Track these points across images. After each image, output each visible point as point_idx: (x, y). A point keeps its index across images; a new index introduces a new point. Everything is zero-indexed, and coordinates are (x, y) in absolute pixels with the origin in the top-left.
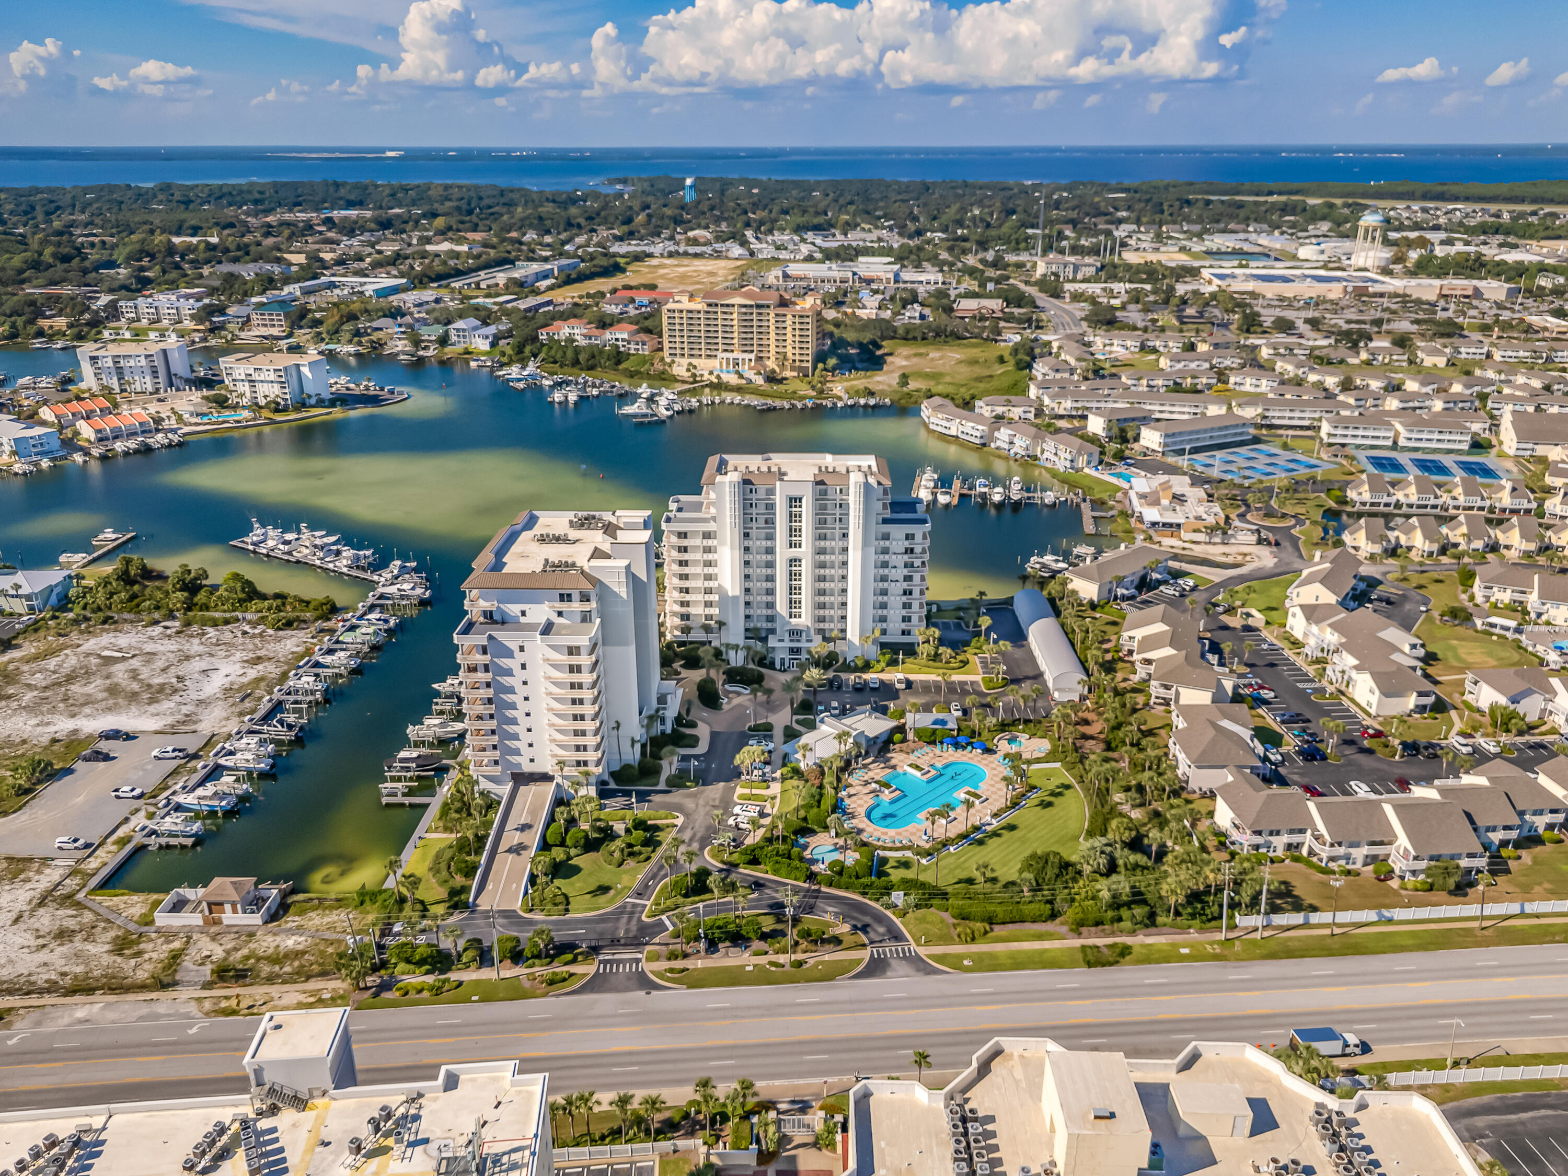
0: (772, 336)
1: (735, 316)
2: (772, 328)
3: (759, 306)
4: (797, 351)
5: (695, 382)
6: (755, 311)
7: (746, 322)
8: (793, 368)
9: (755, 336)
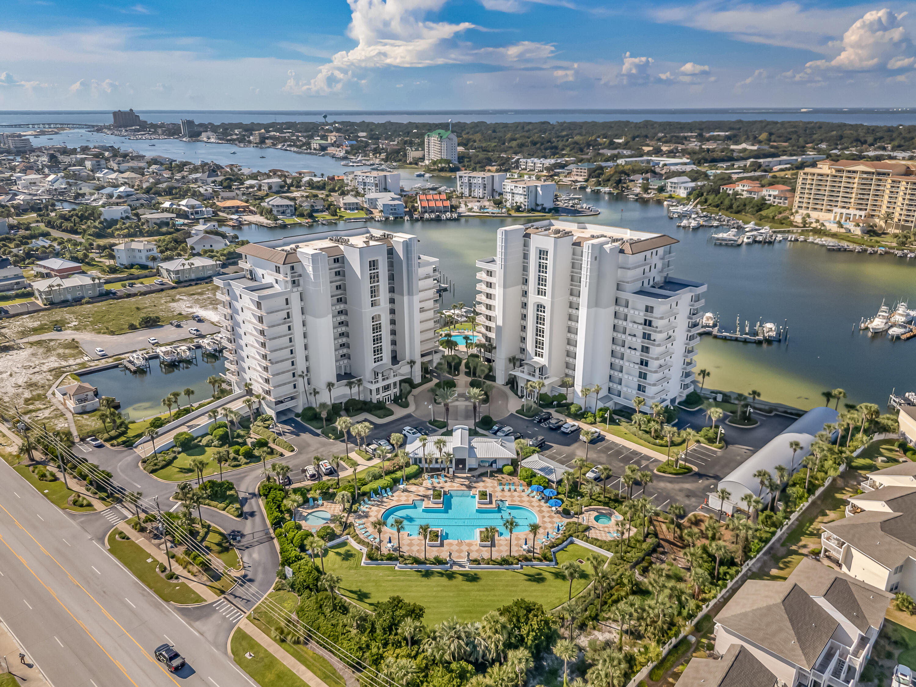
0: (886, 198)
1: (856, 180)
2: (887, 191)
3: (879, 174)
4: (904, 212)
5: (804, 226)
6: (874, 177)
7: (865, 186)
8: (897, 227)
9: (870, 197)
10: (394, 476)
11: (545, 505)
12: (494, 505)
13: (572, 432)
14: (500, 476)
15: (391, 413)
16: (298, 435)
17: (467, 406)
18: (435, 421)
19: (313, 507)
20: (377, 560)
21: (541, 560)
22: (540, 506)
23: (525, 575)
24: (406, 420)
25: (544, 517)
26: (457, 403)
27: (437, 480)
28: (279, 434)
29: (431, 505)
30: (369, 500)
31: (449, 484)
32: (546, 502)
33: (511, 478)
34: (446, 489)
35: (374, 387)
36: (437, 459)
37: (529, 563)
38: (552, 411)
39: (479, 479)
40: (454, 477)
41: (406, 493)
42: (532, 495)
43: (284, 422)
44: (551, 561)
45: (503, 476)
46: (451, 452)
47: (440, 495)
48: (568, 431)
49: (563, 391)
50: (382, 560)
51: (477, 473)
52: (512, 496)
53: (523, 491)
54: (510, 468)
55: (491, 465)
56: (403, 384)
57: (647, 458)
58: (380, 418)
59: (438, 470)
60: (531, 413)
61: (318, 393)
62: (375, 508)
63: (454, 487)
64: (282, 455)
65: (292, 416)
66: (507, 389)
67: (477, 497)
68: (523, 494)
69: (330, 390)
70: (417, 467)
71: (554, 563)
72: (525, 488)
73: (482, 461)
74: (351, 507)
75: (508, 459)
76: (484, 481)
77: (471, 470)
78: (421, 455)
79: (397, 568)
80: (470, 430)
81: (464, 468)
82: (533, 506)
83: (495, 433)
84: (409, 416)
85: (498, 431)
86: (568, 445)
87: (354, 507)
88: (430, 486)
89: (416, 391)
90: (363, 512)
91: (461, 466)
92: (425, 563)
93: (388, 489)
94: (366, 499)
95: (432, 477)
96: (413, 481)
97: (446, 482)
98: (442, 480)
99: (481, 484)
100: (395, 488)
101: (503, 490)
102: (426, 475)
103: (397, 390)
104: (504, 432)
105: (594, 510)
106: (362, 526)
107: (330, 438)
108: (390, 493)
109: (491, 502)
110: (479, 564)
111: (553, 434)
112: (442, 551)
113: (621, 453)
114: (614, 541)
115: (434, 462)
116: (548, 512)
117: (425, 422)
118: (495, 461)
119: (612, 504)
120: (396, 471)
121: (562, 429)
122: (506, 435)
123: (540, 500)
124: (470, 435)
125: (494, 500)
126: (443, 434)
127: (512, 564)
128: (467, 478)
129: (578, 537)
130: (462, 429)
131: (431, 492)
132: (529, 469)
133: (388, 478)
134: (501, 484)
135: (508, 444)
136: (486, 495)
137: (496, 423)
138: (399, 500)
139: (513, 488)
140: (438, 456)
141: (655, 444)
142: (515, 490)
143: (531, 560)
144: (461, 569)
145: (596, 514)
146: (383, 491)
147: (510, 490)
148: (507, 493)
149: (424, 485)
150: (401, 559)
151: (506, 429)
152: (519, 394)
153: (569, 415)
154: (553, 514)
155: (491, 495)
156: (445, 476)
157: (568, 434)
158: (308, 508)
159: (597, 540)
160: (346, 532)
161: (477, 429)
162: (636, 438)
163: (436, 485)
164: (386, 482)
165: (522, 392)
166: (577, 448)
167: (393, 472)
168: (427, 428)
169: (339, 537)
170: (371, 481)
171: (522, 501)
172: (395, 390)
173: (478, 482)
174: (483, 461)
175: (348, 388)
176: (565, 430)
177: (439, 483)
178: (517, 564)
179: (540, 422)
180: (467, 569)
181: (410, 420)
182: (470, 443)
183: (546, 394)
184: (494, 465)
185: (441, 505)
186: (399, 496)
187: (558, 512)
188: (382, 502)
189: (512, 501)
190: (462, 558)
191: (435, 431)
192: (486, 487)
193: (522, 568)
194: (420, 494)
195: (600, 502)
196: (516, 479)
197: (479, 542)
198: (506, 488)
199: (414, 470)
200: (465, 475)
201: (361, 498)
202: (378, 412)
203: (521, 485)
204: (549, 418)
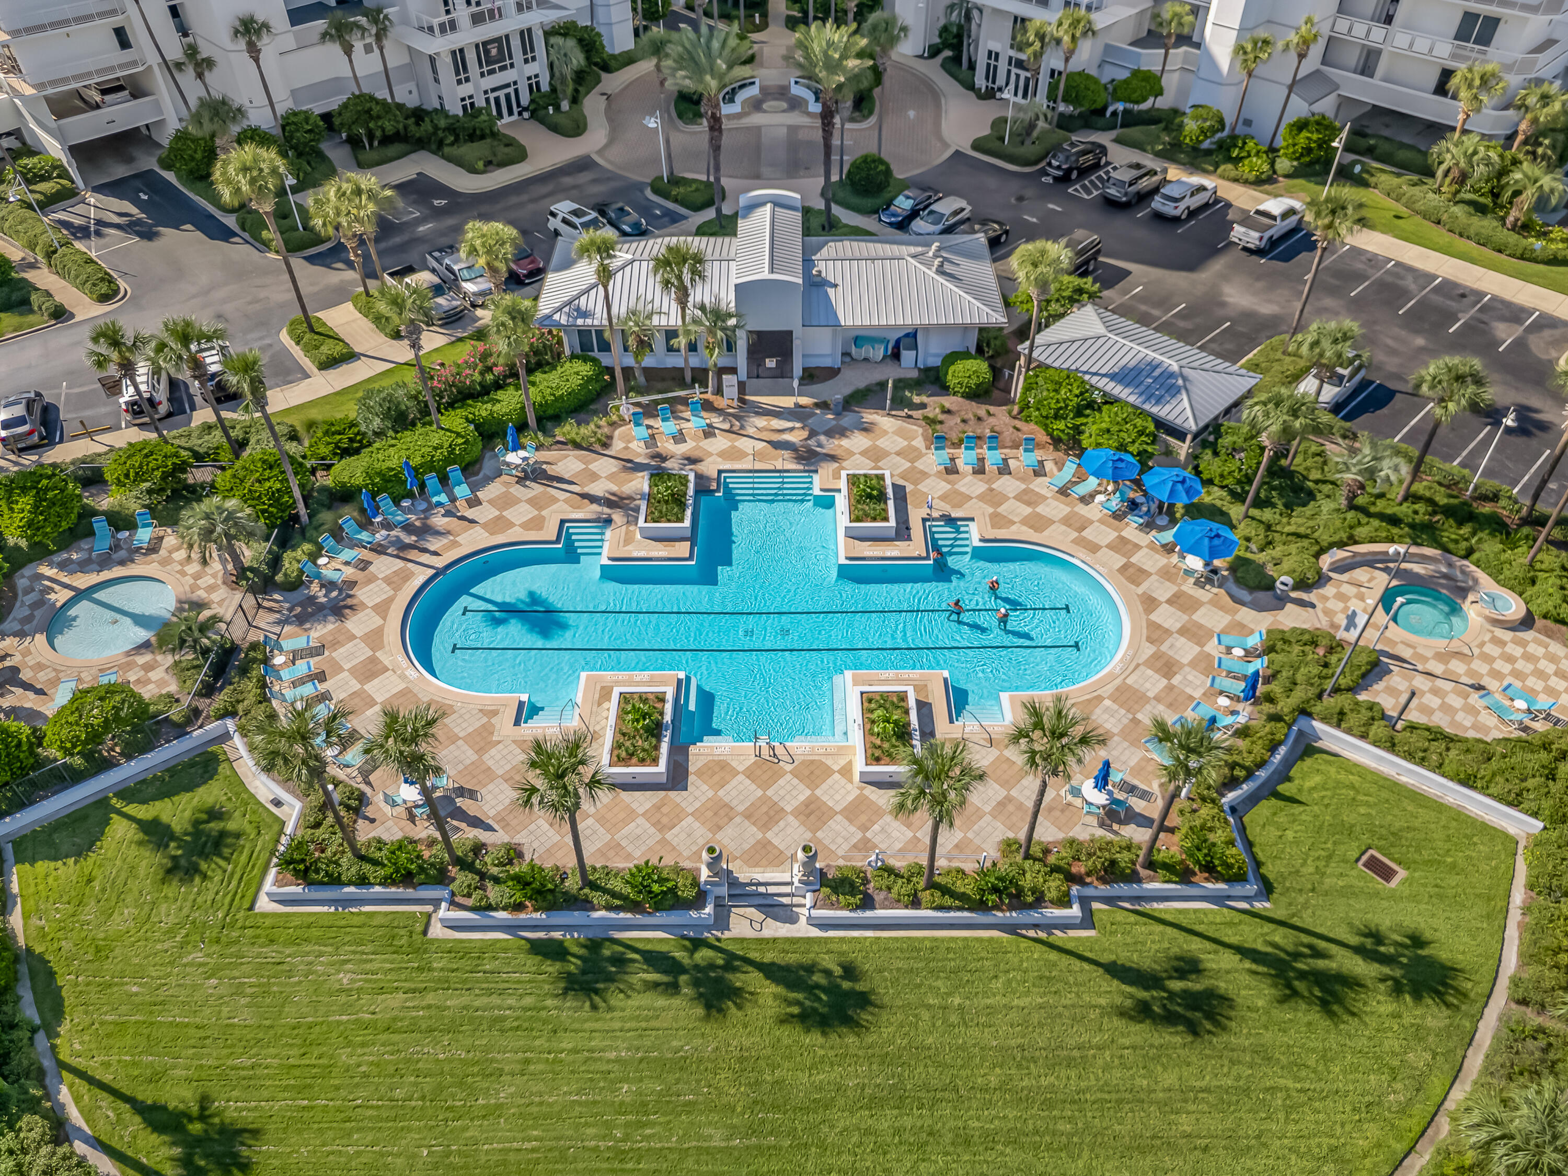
10: (483, 410)
11: (1144, 539)
12: (916, 546)
13: (1193, 213)
14: (934, 404)
15: (519, 155)
16: (148, 235)
17: (793, 129)
18: (675, 181)
19: (104, 563)
20: (335, 881)
21: (1184, 875)
22: (1122, 545)
23: (1115, 970)
24: (567, 181)
25: (1150, 603)
26: (757, 119)
27: (670, 427)
28: (83, 232)
29: (642, 549)
30: (365, 524)
31: (721, 442)
32: (1149, 526)
33: (981, 410)
34: (710, 468)
35: (440, 45)
36: (671, 334)
37: (1122, 889)
38: (1104, 138)
39: (848, 419)
40: (745, 408)
41: (536, 489)
42: (1082, 489)
43: (113, 188)
44: (1240, 878)
45: (948, 401)
46: (729, 300)
47: (678, 500)
48: (1179, 210)
49: (1151, 59)
50: (362, 881)
51: (836, 391)
52: (993, 498)
53: (1039, 472)
54: (977, 369)
55: (896, 355)
56: (557, 40)
57: (1515, 313)
58: (473, 170)
59: (676, 378)
60: (1028, 150)
61: (209, 63)
62: (384, 566)
63: (741, 455)
64: (60, 314)
65: (149, 163)
66: (933, 70)
67: (841, 502)
68: (1040, 485)
69: (254, 51)
70: (585, 369)
71: (1251, 888)
72: (1048, 456)
73: (858, 340)
74: (275, 562)
75: (965, 329)
76: (866, 429)
77: (811, 376)
78: (599, 319)
79: (437, 931)
80: (807, 212)
81: (784, 371)
82: (1093, 548)
83: (903, 225)
84: (584, 164)
85: (914, 214)
86: (1191, 266)
87: (292, 561)
88: (639, 451)
89: (613, 82)
90: (329, 585)
91: (771, 363)
92: (587, 905)
93: (454, 472)
94: (347, 517)
95: (649, 411)
96: (568, 429)
97: (709, 432)
98: (694, 423)
99: (857, 442)
100: (488, 466)
101: (951, 470)
102: (624, 406)
103: (539, 68)
104: (937, 218)
105: (1369, 562)
106: (302, 667)
107: (266, 245)
108: (462, 491)
109: (903, 532)
110: (868, 903)
111: (1120, 224)
112: (678, 816)
113: (1404, 295)
114: (1525, 745)
115: (659, 342)
116: (1167, 574)
117: (640, 187)
118: (911, 338)
119: (1450, 531)
120: (498, 385)
121: (1157, 203)
122: (949, 230)
123: (1118, 516)
124: (807, 232)
125: (916, 516)
126: (700, 231)
127: (1039, 901)
128: (797, 413)
129: (1339, 719)
130: (778, 203)
131: (641, 483)
132: (1070, 375)
133: (455, 420)
134: (940, 441)
135: (966, 267)
136: (882, 497)
137: (905, 185)
138: (500, 524)
139: (993, 458)
140: (673, 319)
141: (1525, 256)
142: (1004, 470)
143: (1134, 878)
144: (775, 929)
145: (1381, 580)
146: (432, 481)
147: (980, 470)
148: (970, 485)
149: (617, 446)
150: (462, 879)
151: (946, 206)
152: (980, 82)
153: (1172, 153)
154: (1188, 586)
155: (900, 493)
156: (708, 406)
157: (1176, 220)
158: (83, 567)
159: (1436, 735)
160: (221, 699)
161: (836, 210)
162: (1441, 235)
163: (667, 446)
164: (445, 439)
165: (991, 73)
166: (1225, 277)
167: (485, 391)
168: (645, 209)
169: (180, 729)
170: (379, 434)
171: (1039, 523)
172: (532, 69)
173: (840, 432)
174: (860, 338)
175: (335, 49)
176: (1169, 209)
177: (679, 438)
178: (1064, 901)
179: (1064, 179)
180: (802, 929)
181: (583, 178)
182: (808, 263)
183: (1081, 74)
184: (907, 356)
185: (683, 549)
186: (506, 502)
187: (1211, 576)
188: (426, 530)
189: (998, 520)
190: (778, 859)
191: (675, 219)
192: (875, 455)
193: (1088, 921)
194: (597, 489)
195: (1394, 521)
196: (1000, 417)
197: (859, 765)
198: (965, 458)
199: (575, 382)
200: (787, 402)
201: (326, 516)
202: (468, 150)
203: (1031, 444)
204: (1096, 166)
